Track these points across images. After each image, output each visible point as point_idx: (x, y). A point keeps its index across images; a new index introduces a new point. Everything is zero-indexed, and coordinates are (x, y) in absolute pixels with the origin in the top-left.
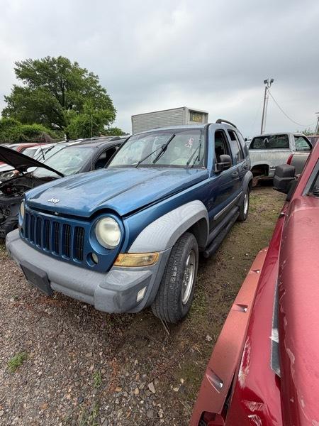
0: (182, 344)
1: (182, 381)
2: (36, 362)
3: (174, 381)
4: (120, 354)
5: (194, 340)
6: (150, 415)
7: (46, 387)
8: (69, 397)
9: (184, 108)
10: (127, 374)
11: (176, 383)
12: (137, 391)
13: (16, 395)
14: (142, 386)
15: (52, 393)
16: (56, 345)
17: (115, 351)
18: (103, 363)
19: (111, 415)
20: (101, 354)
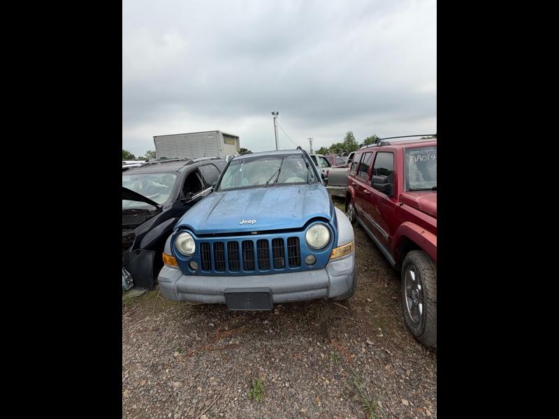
0: (358, 311)
1: (380, 329)
2: (273, 380)
3: (376, 332)
4: (332, 336)
5: (363, 305)
6: (383, 356)
7: (303, 390)
8: (327, 382)
9: (217, 132)
10: (349, 345)
11: (378, 332)
12: (364, 350)
13: (285, 411)
14: (364, 345)
15: (313, 388)
16: (275, 359)
17: (327, 336)
18: (327, 348)
19: (364, 371)
20: (318, 344)
